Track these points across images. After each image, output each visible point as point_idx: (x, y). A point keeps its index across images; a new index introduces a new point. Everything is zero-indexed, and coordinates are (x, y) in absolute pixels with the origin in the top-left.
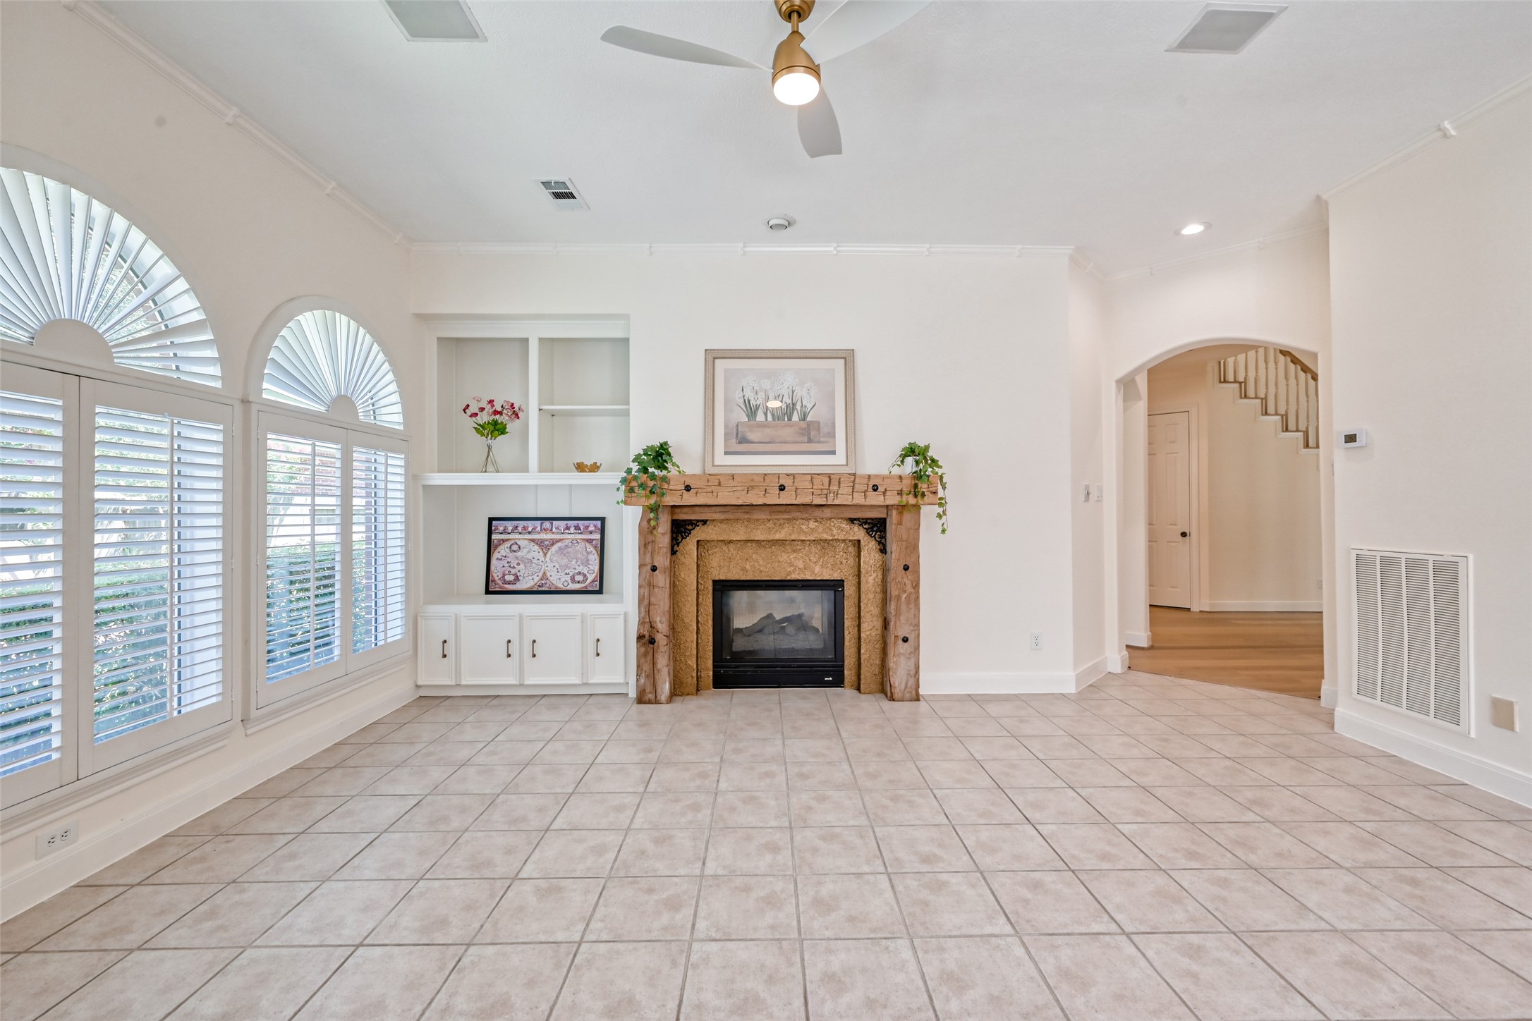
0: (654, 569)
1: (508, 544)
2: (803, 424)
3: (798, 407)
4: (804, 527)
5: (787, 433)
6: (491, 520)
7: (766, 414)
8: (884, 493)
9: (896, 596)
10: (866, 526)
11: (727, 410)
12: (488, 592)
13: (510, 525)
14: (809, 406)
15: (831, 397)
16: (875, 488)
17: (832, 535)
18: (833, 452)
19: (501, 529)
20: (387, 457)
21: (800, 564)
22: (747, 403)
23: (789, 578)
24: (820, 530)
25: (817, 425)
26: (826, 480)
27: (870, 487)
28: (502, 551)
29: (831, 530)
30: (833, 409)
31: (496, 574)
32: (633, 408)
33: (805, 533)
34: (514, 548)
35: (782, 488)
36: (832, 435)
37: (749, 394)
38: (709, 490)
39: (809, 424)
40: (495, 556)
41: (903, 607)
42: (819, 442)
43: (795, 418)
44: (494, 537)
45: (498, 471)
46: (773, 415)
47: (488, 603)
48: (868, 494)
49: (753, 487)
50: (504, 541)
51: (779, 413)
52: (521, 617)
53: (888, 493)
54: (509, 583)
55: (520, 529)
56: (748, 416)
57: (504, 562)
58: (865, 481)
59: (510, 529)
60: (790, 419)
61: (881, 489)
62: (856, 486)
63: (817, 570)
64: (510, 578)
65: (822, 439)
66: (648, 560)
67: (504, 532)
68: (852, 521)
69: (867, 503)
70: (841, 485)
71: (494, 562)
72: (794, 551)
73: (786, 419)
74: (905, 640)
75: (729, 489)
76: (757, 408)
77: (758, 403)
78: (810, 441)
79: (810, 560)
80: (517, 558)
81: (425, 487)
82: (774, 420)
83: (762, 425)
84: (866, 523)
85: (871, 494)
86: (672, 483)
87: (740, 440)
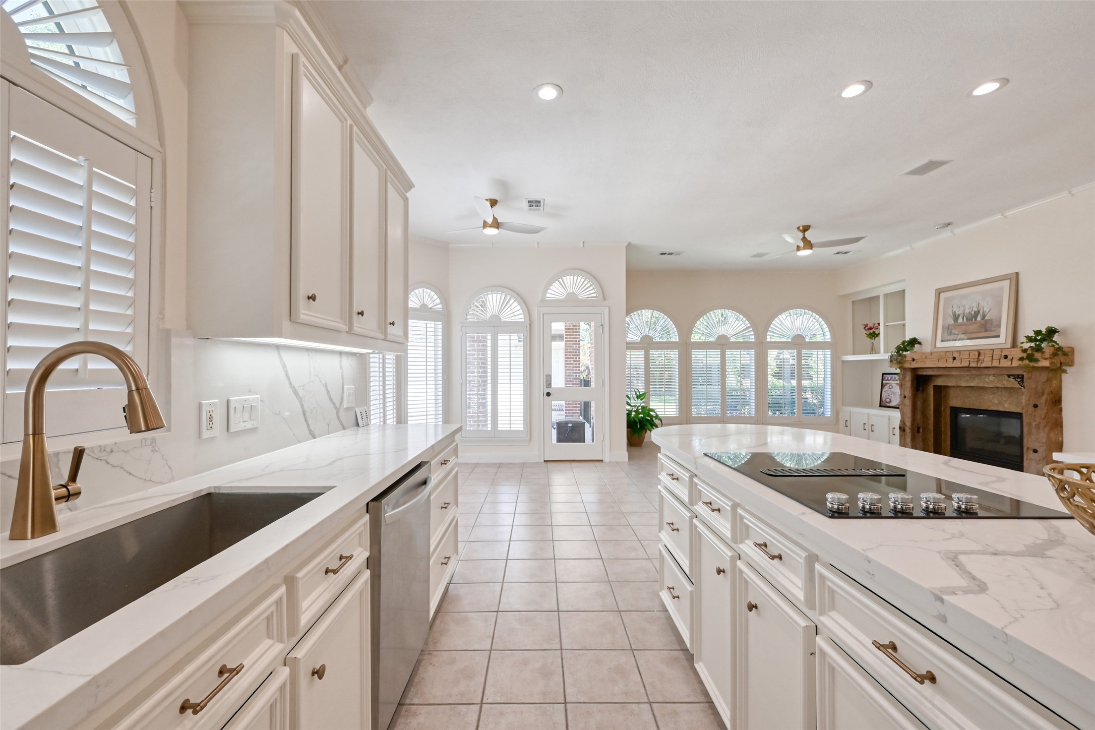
0: (905, 397)
1: (888, 385)
2: (983, 322)
3: (981, 312)
4: (986, 379)
5: (973, 327)
6: (883, 374)
7: (963, 318)
8: (1012, 360)
9: (1028, 423)
10: (1019, 380)
11: (944, 319)
12: (881, 406)
13: (889, 377)
14: (987, 311)
15: (1000, 304)
16: (1006, 357)
17: (1003, 384)
18: (998, 336)
19: (886, 378)
20: (818, 352)
21: (996, 401)
22: (954, 314)
23: (989, 409)
24: (996, 381)
25: (990, 321)
26: (977, 354)
27: (1003, 356)
28: (886, 388)
29: (1002, 381)
30: (1000, 311)
31: (884, 398)
32: (907, 322)
33: (987, 383)
34: (891, 387)
35: (954, 358)
36: (999, 326)
37: (956, 309)
38: (922, 360)
39: (986, 321)
40: (884, 390)
41: (1034, 431)
42: (991, 331)
43: (979, 318)
44: (884, 382)
45: (876, 353)
46: (967, 319)
47: (881, 410)
48: (1001, 360)
49: (941, 358)
50: (887, 384)
51: (970, 317)
52: (868, 414)
53: (1014, 360)
54: (888, 403)
55: (893, 378)
56: (954, 320)
57: (886, 394)
58: (999, 353)
59: (889, 378)
60: (976, 320)
61: (1009, 357)
62: (994, 356)
63: (1006, 405)
64: (888, 400)
65: (993, 329)
66: (903, 393)
67: (888, 380)
68: (1009, 376)
69: (1000, 366)
70: (986, 356)
71: (883, 393)
72: (993, 394)
73: (974, 320)
74: (1035, 451)
75: (930, 360)
76: (959, 315)
77: (960, 313)
78: (986, 331)
79: (1002, 399)
80: (891, 392)
81: (843, 361)
82: (967, 321)
83: (961, 325)
84: (1018, 378)
85: (1003, 360)
86: (907, 357)
87: (949, 333)
